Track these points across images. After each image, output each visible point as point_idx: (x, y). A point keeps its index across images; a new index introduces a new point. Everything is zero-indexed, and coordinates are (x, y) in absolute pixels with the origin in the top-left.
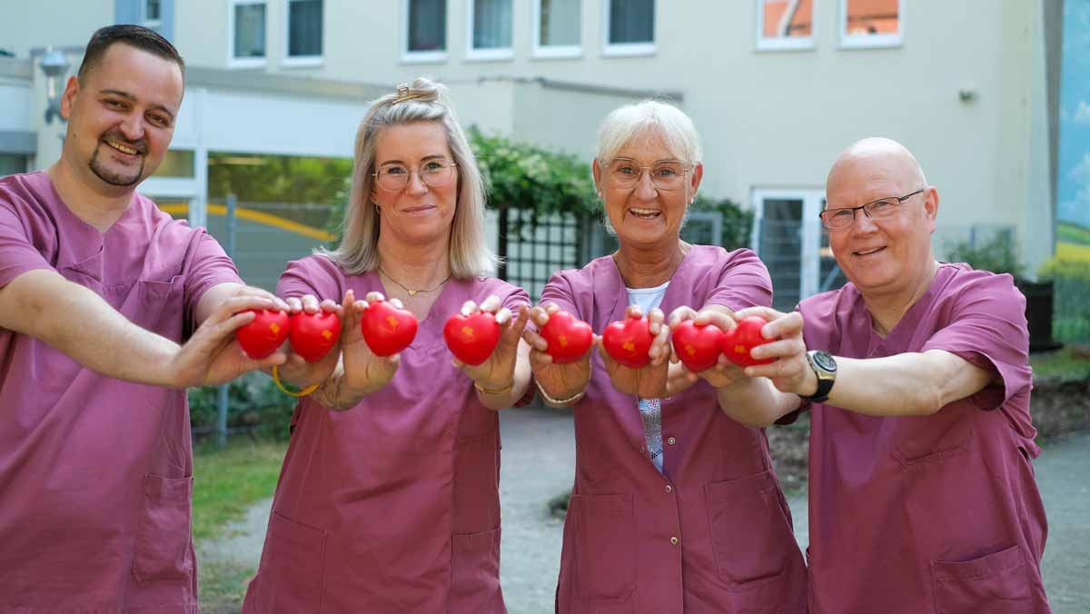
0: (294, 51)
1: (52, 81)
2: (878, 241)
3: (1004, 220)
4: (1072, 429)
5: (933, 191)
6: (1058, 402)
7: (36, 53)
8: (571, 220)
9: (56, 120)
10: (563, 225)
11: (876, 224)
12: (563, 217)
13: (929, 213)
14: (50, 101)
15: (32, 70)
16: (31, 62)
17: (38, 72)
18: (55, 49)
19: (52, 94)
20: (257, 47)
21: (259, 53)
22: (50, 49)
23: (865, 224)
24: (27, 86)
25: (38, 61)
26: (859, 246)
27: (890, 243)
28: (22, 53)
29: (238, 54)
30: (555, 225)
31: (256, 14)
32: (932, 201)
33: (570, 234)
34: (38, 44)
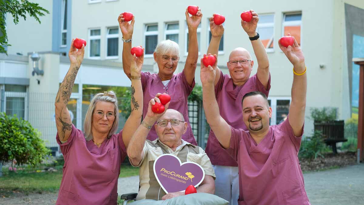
0: (109, 54)
1: (34, 62)
2: (241, 69)
3: (334, 106)
4: (349, 164)
5: (253, 61)
6: (345, 157)
7: (29, 54)
8: (196, 103)
9: (36, 74)
10: (193, 105)
11: (241, 65)
12: (193, 103)
13: (251, 66)
14: (34, 68)
15: (28, 59)
16: (28, 57)
17: (30, 60)
18: (36, 53)
19: (35, 66)
20: (97, 53)
21: (98, 55)
22: (34, 52)
23: (239, 65)
24: (27, 64)
25: (30, 56)
26: (236, 70)
27: (244, 70)
28: (25, 54)
29: (91, 55)
30: (191, 105)
31: (97, 43)
32: (252, 63)
33: (196, 108)
34: (30, 51)
